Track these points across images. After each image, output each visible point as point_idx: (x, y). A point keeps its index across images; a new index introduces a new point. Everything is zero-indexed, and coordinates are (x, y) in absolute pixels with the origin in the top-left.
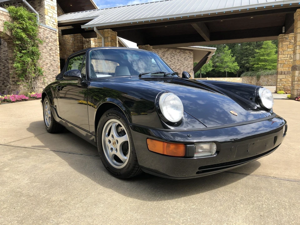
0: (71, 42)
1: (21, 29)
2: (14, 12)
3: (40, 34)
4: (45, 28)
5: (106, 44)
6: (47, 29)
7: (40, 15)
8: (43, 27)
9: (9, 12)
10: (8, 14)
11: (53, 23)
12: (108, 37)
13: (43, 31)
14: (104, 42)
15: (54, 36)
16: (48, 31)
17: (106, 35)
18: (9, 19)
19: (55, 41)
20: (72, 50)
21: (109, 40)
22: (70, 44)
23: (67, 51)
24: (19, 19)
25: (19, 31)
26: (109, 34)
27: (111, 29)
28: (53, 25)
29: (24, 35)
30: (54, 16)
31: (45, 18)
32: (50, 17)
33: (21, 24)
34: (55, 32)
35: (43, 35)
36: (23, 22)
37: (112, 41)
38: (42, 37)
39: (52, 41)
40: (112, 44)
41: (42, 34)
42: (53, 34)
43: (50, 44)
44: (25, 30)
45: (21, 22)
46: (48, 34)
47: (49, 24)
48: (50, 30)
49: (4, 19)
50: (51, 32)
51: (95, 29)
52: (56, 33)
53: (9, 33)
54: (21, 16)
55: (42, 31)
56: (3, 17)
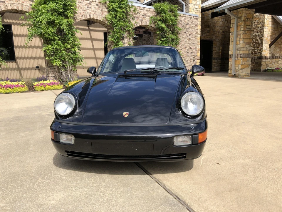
0: (221, 23)
1: (161, 21)
2: (158, 8)
3: (181, 22)
4: (187, 16)
5: (239, 25)
6: (188, 16)
7: (186, 4)
8: (184, 15)
9: (155, 8)
10: (154, 10)
11: (196, 9)
12: (241, 17)
13: (185, 19)
14: (237, 22)
15: (195, 22)
16: (190, 18)
17: (240, 15)
18: (154, 14)
19: (196, 26)
20: (221, 31)
21: (243, 20)
22: (220, 25)
23: (215, 33)
24: (161, 13)
25: (160, 23)
26: (243, 13)
27: (245, 7)
28: (196, 11)
29: (163, 26)
30: (198, 3)
31: (189, 6)
32: (194, 4)
33: (162, 16)
34: (196, 17)
35: (184, 23)
36: (164, 15)
37: (247, 20)
38: (183, 24)
39: (192, 27)
40: (246, 23)
41: (183, 21)
42: (194, 20)
43: (190, 29)
44: (165, 21)
45: (162, 15)
46: (189, 21)
47: (192, 11)
48: (191, 17)
49: (150, 15)
50: (193, 19)
51: (226, 11)
52: (197, 19)
53: (153, 26)
54: (163, 10)
55: (183, 19)
56: (150, 13)
